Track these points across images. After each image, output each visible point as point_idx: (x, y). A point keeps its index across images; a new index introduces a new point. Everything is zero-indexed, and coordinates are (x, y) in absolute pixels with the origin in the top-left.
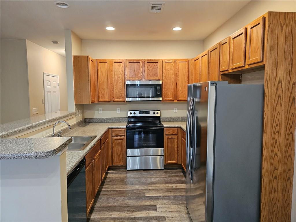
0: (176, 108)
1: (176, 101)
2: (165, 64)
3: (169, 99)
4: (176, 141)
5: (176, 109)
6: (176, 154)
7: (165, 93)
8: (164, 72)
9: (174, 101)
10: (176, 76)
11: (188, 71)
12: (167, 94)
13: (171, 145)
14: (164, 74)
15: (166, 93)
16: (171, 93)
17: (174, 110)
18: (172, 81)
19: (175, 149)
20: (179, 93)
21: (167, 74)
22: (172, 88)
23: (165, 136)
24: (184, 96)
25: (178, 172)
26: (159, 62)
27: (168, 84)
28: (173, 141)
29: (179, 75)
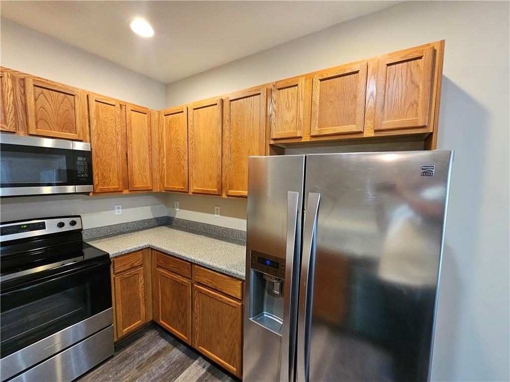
0: (120, 206)
1: (126, 192)
2: (97, 107)
3: (112, 187)
4: (141, 278)
5: (118, 208)
6: (142, 304)
7: (100, 174)
8: (95, 124)
9: (122, 191)
10: (126, 138)
11: (150, 132)
12: (104, 177)
13: (129, 293)
14: (93, 127)
15: (103, 174)
16: (116, 175)
17: (116, 210)
18: (117, 149)
19: (138, 296)
20: (132, 175)
21: (101, 130)
22: (116, 164)
23: (113, 276)
24: (143, 181)
25: (152, 341)
26: (78, 94)
27: (105, 153)
28: (135, 280)
29: (131, 138)
